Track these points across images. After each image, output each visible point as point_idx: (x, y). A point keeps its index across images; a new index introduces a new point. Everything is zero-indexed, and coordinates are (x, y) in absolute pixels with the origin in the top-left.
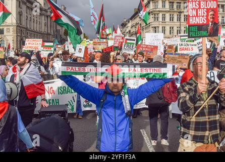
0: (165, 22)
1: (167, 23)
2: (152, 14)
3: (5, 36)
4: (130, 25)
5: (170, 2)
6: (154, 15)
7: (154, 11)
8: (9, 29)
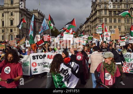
0: (107, 23)
1: (108, 24)
2: (98, 19)
3: (13, 33)
4: (84, 27)
5: (109, 11)
6: (99, 19)
7: (100, 17)
8: (15, 29)
